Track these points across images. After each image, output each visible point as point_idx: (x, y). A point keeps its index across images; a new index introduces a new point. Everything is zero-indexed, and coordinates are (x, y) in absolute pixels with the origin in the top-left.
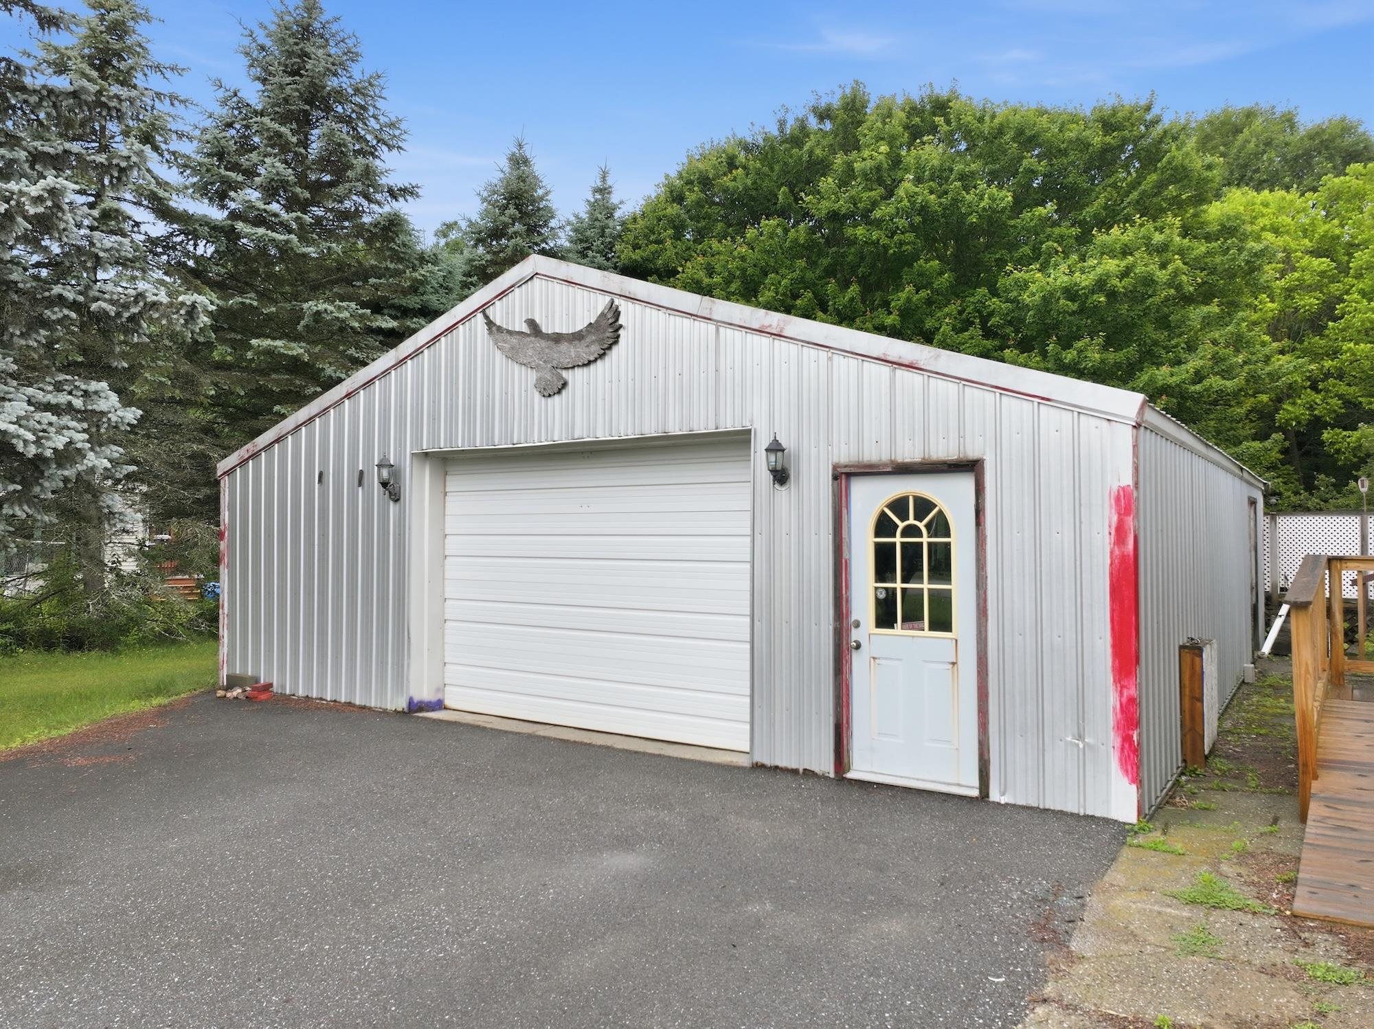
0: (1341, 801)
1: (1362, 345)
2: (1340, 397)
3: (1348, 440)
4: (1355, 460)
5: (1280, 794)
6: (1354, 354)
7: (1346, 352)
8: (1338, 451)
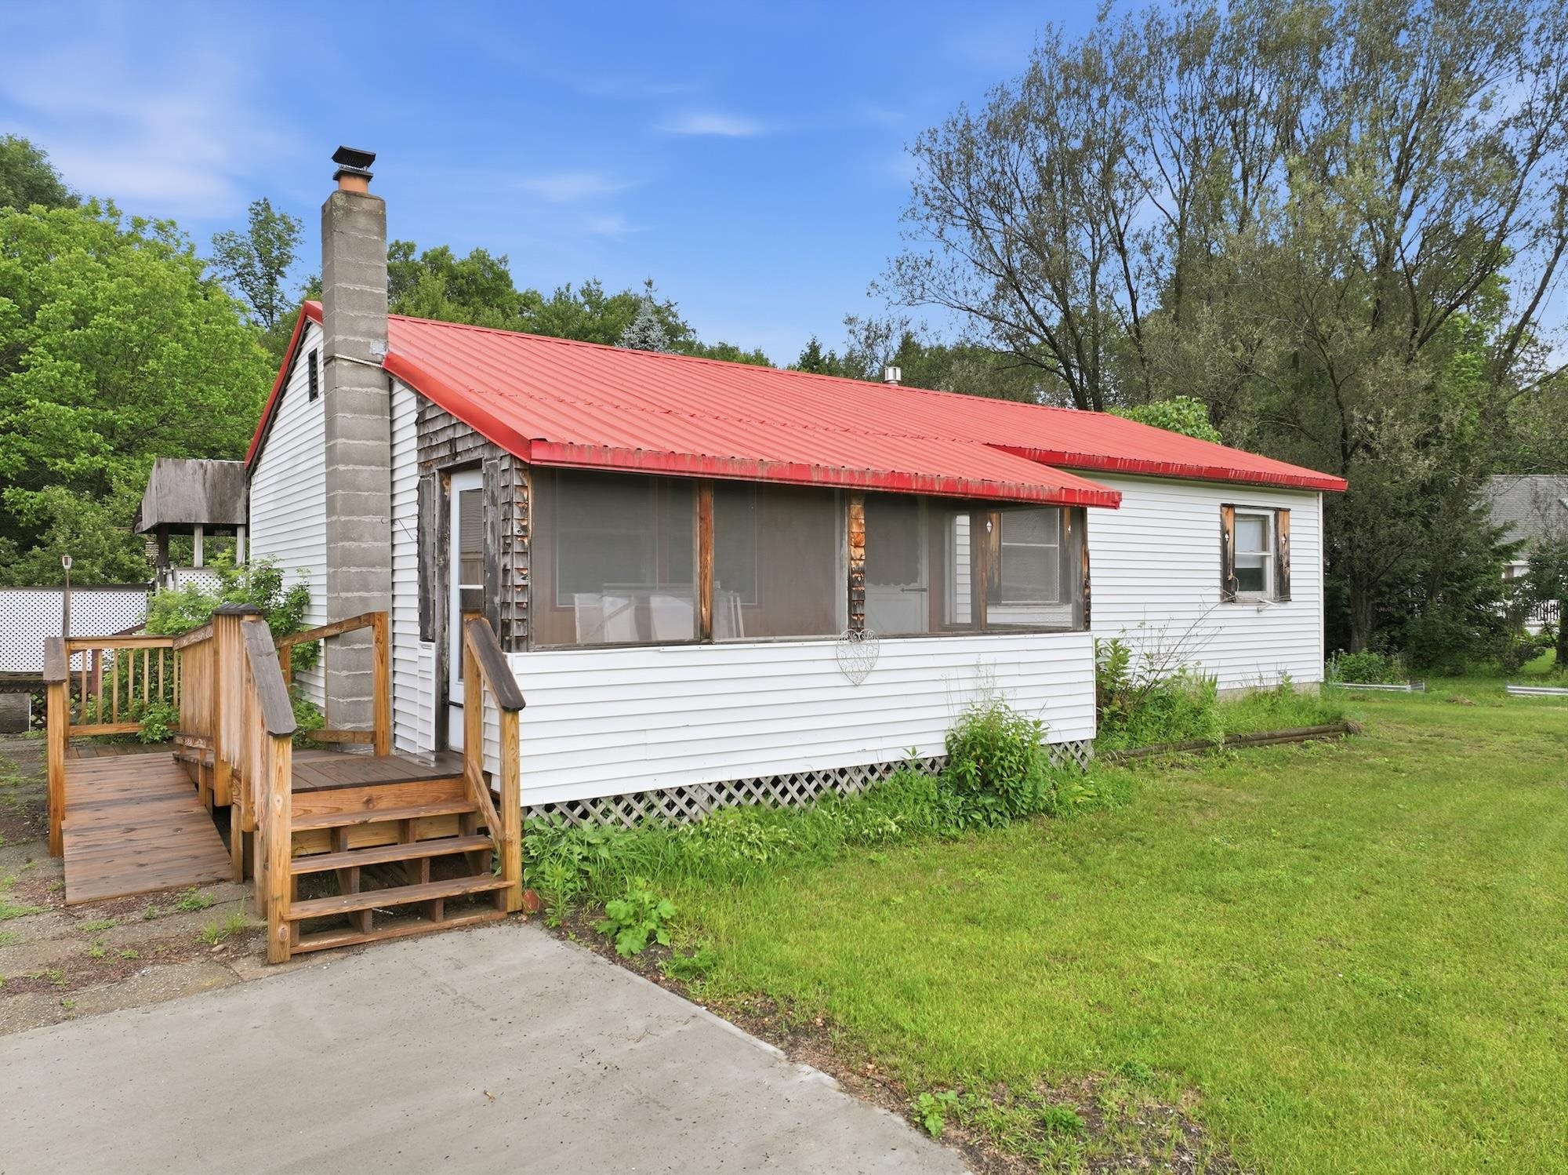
0: (87, 829)
1: (48, 404)
2: (24, 453)
3: (31, 501)
4: (38, 523)
5: (25, 843)
6: (38, 411)
7: (30, 408)
8: (20, 512)
